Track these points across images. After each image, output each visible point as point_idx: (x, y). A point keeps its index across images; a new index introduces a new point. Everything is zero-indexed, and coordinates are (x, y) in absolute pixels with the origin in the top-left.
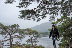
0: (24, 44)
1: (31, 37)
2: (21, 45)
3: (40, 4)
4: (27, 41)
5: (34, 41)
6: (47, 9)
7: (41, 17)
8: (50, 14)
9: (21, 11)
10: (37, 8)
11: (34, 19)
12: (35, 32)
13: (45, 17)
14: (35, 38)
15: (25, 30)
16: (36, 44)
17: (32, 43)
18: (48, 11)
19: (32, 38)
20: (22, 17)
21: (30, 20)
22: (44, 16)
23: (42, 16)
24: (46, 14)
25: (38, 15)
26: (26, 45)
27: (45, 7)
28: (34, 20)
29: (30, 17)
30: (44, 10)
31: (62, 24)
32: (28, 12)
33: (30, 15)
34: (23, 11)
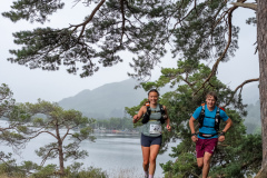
0: (29, 165)
1: (58, 137)
2: (16, 169)
3: (97, 8)
4: (40, 153)
5: (70, 154)
6: (124, 29)
7: (99, 58)
8: (134, 50)
9: (18, 35)
10: (84, 25)
11: (70, 67)
12: (73, 118)
13: (113, 59)
15: (35, 109)
16: (77, 165)
18: (125, 39)
19: (60, 142)
20: (22, 57)
21: (53, 68)
22: (110, 56)
23: (102, 55)
24: (117, 48)
25: (86, 54)
26: (36, 167)
27: (113, 22)
28: (69, 71)
29: (57, 58)
30: (112, 32)
31: (181, 89)
32: (49, 38)
33: (57, 50)
34: (27, 34)
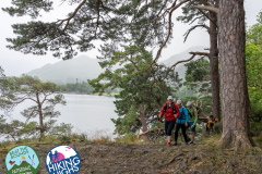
0: (16, 123)
1: (38, 102)
2: (7, 126)
3: (79, 7)
4: (25, 113)
5: (47, 114)
6: (98, 23)
7: (77, 45)
8: (103, 39)
10: (68, 20)
11: (55, 52)
13: (88, 46)
14: (49, 105)
16: (52, 122)
17: (41, 118)
18: (98, 32)
19: (40, 106)
20: (18, 44)
21: (42, 53)
22: (85, 43)
23: (79, 43)
24: (91, 38)
25: (68, 42)
26: (22, 124)
28: (55, 55)
29: (45, 46)
30: (88, 26)
32: (40, 29)
33: (45, 40)
34: (22, 26)
